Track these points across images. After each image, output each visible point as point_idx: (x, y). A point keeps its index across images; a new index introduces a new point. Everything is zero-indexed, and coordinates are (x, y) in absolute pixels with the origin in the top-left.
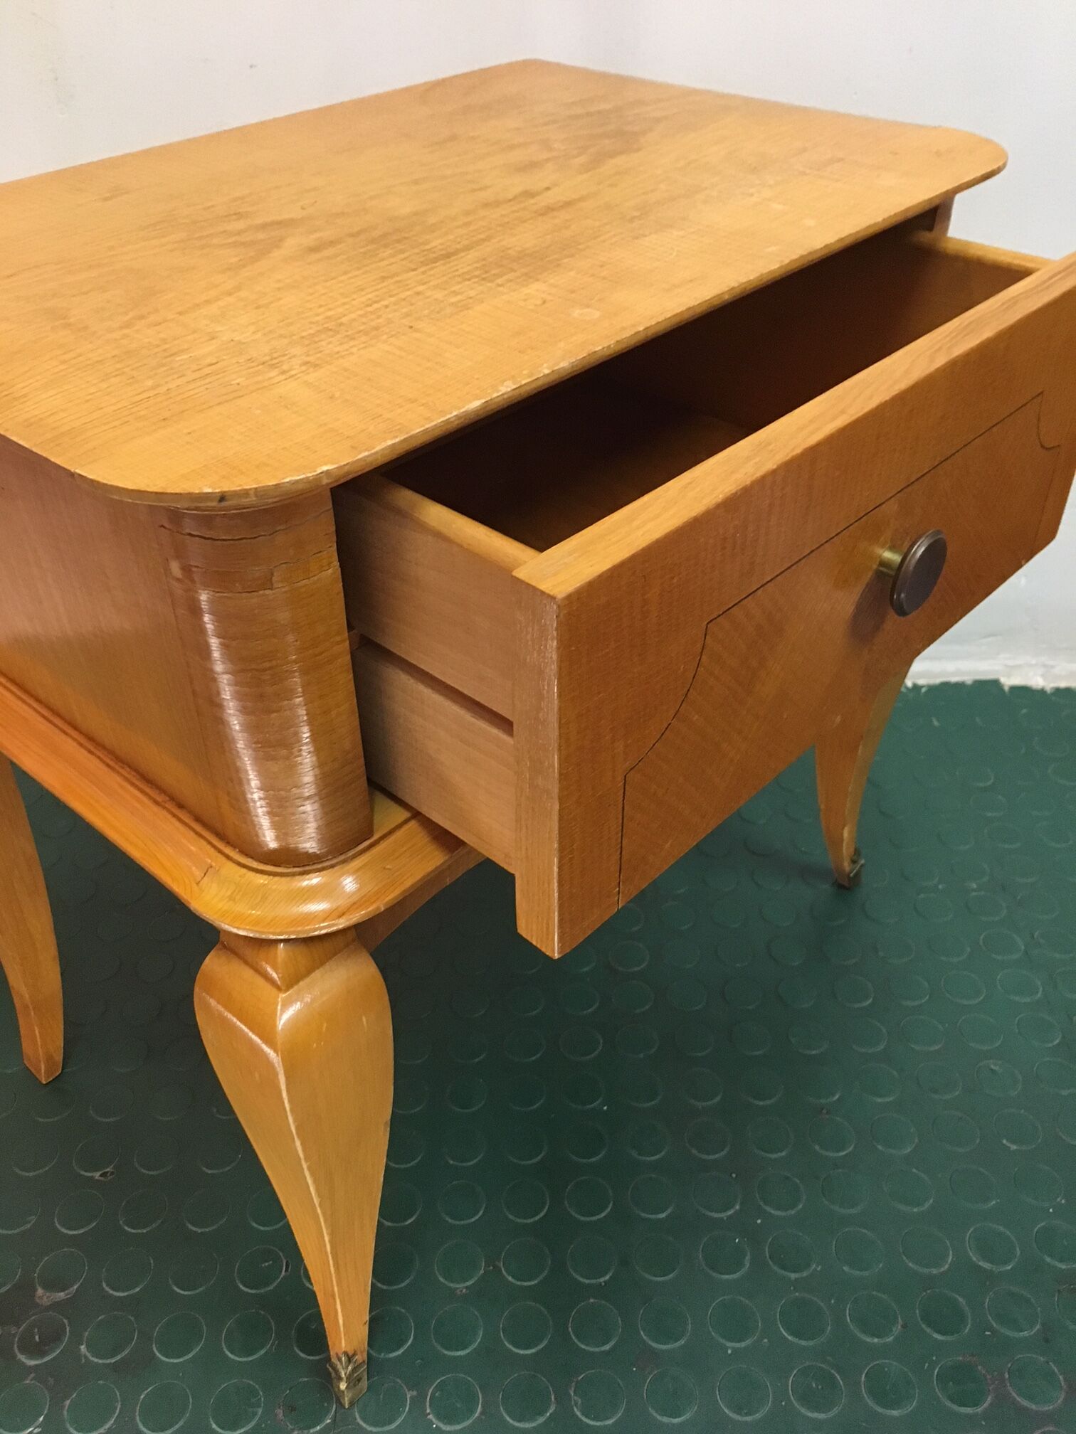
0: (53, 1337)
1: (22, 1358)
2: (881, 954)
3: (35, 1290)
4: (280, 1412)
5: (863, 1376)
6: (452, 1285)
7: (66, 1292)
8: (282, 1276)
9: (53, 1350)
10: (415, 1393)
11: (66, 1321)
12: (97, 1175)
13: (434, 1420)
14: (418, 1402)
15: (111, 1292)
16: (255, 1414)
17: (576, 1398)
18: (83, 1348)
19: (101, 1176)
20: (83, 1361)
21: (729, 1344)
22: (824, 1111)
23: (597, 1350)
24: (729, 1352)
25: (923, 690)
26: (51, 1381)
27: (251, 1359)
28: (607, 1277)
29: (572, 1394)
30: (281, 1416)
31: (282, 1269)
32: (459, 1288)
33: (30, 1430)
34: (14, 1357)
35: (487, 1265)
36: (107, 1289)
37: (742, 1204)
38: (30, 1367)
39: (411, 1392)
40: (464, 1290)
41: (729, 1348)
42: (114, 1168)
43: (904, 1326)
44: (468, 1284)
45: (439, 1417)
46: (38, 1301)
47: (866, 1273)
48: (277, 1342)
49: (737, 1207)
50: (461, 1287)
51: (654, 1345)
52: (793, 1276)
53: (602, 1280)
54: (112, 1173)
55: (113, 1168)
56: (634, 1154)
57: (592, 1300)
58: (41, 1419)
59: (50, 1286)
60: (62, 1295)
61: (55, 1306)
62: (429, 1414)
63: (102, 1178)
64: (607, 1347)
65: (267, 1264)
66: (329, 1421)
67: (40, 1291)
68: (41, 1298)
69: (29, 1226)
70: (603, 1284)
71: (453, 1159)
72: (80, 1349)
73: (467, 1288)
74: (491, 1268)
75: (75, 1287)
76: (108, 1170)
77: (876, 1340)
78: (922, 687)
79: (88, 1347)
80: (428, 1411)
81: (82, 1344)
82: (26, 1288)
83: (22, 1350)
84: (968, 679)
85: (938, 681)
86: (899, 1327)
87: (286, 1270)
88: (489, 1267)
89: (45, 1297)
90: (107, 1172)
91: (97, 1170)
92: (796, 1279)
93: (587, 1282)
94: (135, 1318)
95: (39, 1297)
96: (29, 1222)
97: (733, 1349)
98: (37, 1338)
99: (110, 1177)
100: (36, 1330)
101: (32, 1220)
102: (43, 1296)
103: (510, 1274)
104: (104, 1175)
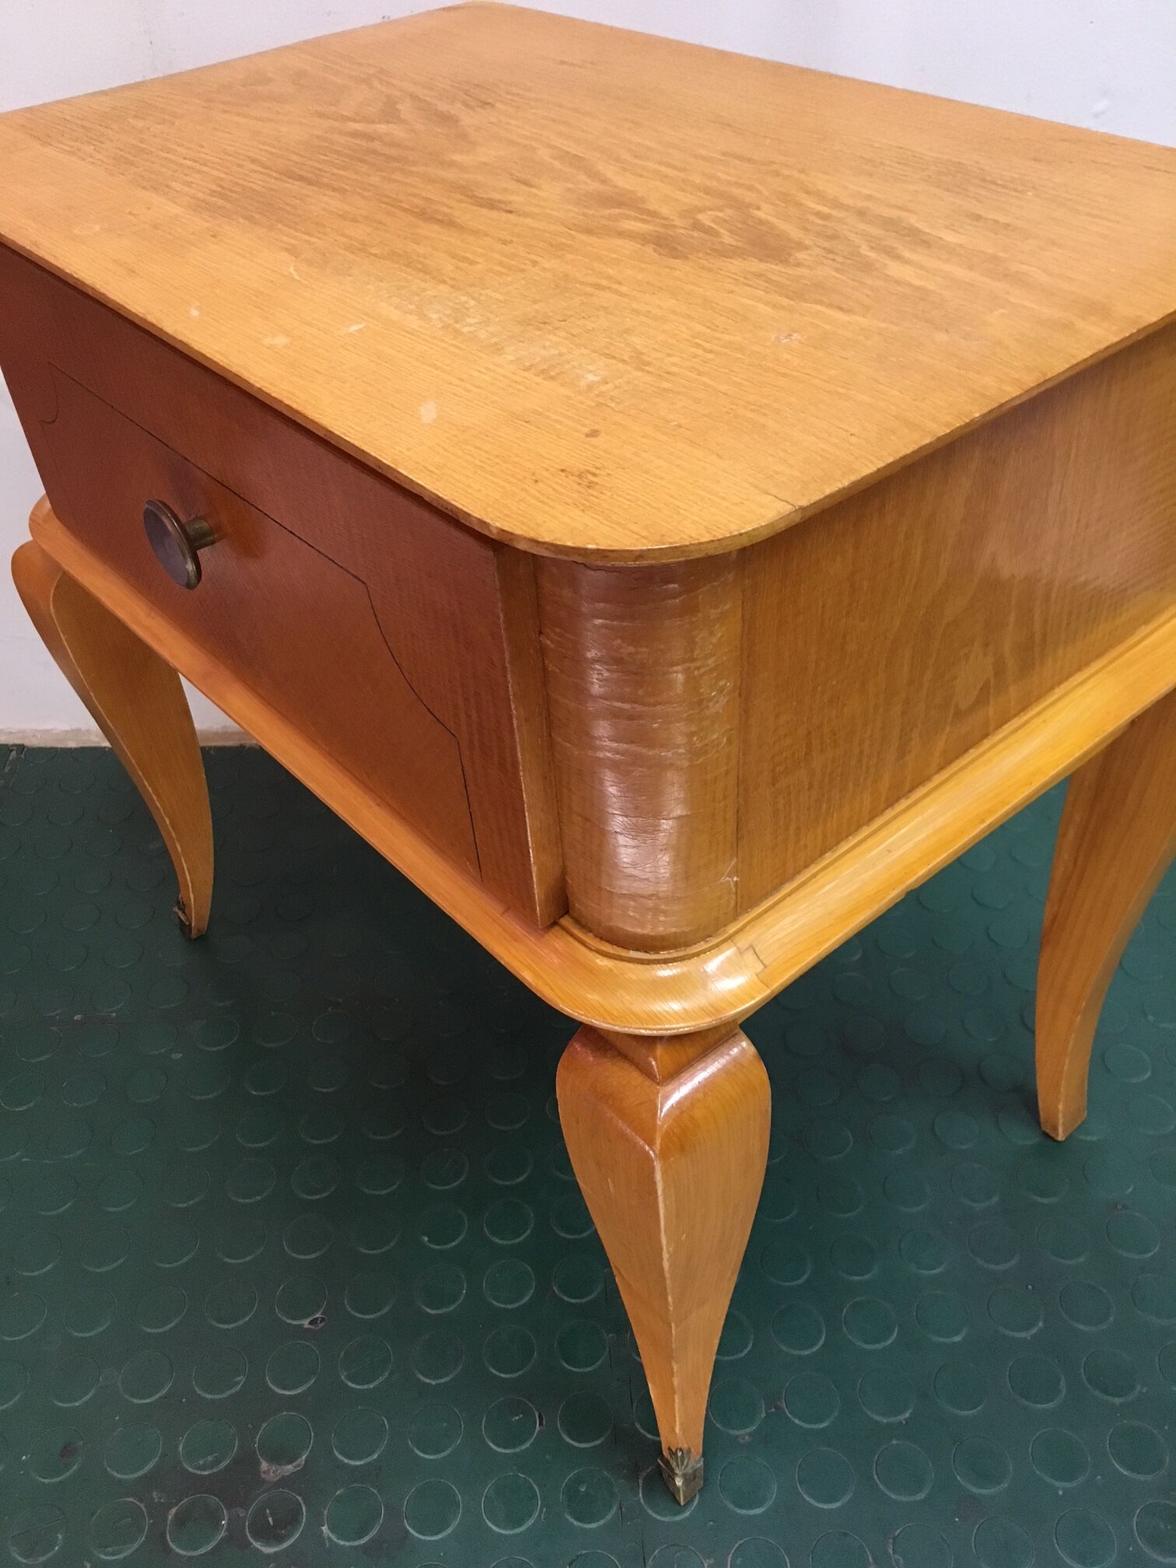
0: (288, 1518)
1: (257, 1545)
2: (1151, 1018)
3: (259, 1463)
6: (732, 1432)
7: (294, 1464)
8: (537, 1431)
9: (290, 1536)
10: (712, 1561)
11: (299, 1498)
12: (306, 1323)
15: (346, 1461)
17: (897, 1557)
18: (325, 1529)
19: (310, 1323)
20: (328, 1544)
21: (1057, 1484)
22: (1119, 1207)
23: (912, 1498)
24: (1061, 1493)
27: (517, 1531)
28: (907, 1415)
29: (892, 1553)
31: (536, 1423)
32: (741, 1435)
34: (248, 1545)
35: (767, 1406)
36: (340, 1457)
37: (1044, 1321)
38: (269, 1555)
40: (747, 1438)
41: (1059, 1488)
42: (324, 1312)
44: (750, 1430)
46: (263, 1476)
48: (545, 1510)
49: (1041, 1324)
50: (744, 1434)
51: (975, 1490)
52: (1118, 1401)
53: (901, 1418)
54: (323, 1320)
55: (322, 1314)
56: (912, 1267)
57: (894, 1442)
59: (278, 1456)
60: (290, 1468)
61: (284, 1481)
63: (309, 1326)
64: (920, 1496)
65: (517, 1418)
67: (264, 1465)
68: (267, 1472)
69: (238, 1388)
70: (904, 1422)
72: (322, 1532)
73: (750, 1434)
74: (773, 1410)
75: (304, 1458)
76: (317, 1316)
79: (332, 1529)
81: (323, 1526)
82: (246, 1464)
83: (257, 1536)
87: (541, 1424)
88: (771, 1409)
89: (271, 1471)
90: (317, 1319)
91: (306, 1317)
92: (1121, 1405)
93: (885, 1421)
94: (379, 1491)
95: (264, 1472)
96: (237, 1383)
97: (1064, 1489)
98: (270, 1519)
99: (321, 1325)
100: (268, 1511)
101: (240, 1381)
102: (269, 1470)
103: (795, 1416)
104: (314, 1322)
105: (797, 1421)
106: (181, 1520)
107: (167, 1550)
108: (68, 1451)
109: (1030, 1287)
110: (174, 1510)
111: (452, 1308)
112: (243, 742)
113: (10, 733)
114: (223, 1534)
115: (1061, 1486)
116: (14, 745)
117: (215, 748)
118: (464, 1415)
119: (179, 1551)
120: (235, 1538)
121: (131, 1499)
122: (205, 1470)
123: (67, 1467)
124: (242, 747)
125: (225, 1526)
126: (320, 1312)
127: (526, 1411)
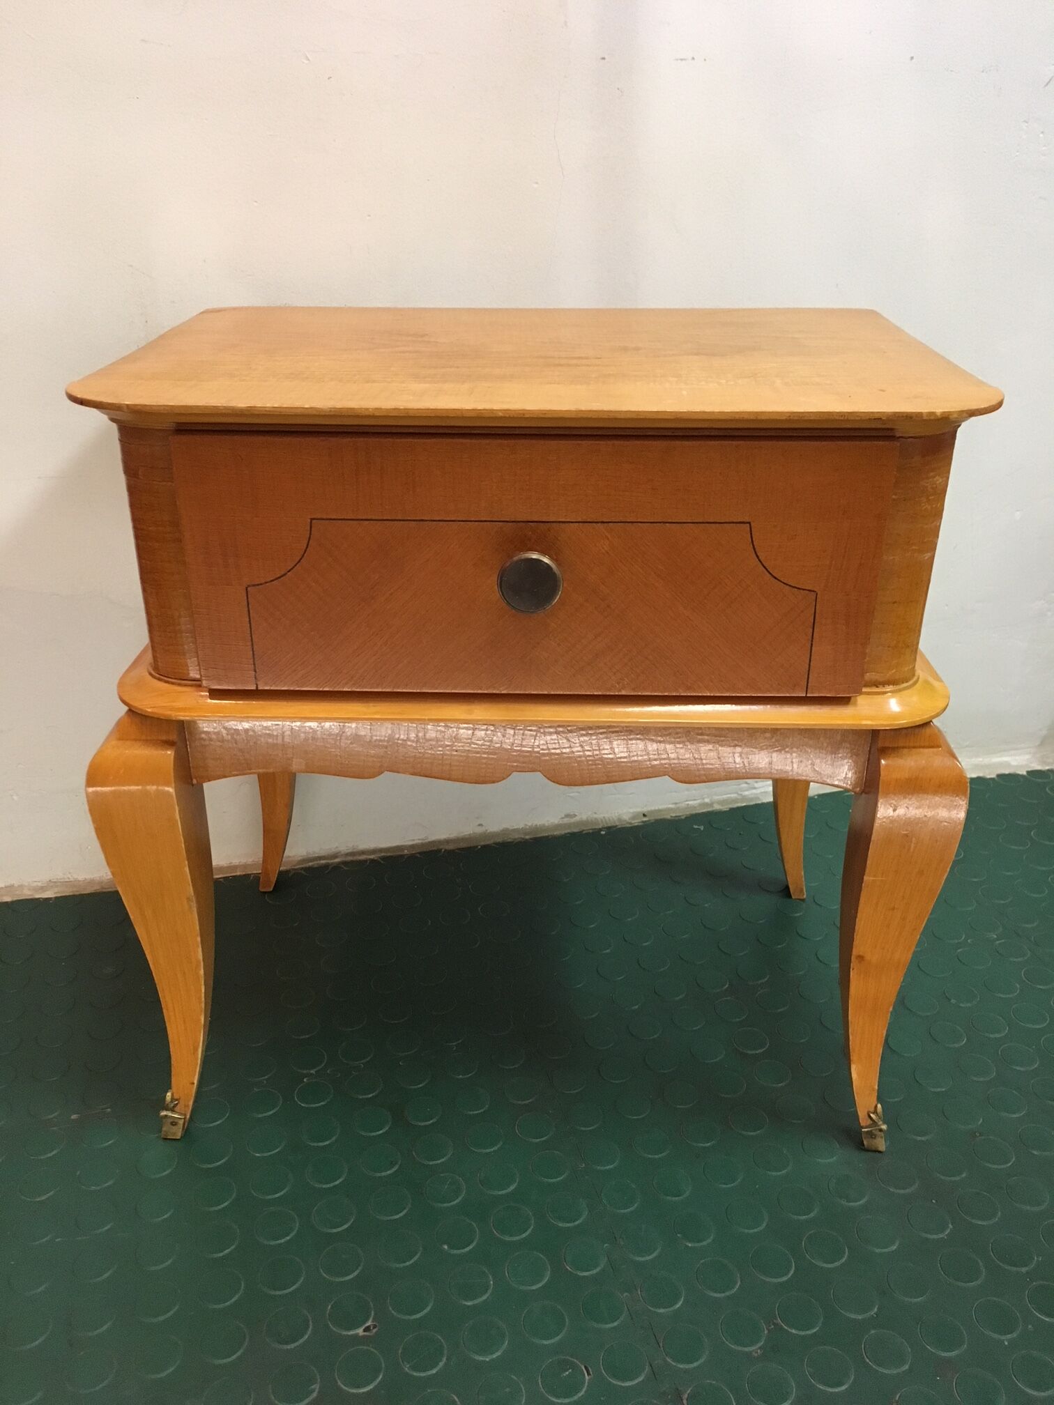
2: (953, 1001)
6: (746, 1349)
8: (587, 1380)
12: (360, 1331)
19: (365, 1331)
21: (1003, 1338)
22: (977, 1134)
23: (899, 1370)
24: (1006, 1343)
28: (876, 1310)
31: (584, 1375)
32: (753, 1351)
35: (767, 1324)
37: (953, 1224)
40: (759, 1351)
41: (1004, 1340)
42: (374, 1320)
44: (760, 1344)
50: (755, 1349)
51: (943, 1354)
52: (1024, 1270)
53: (872, 1313)
54: (375, 1327)
55: (373, 1322)
56: (844, 1202)
57: (873, 1332)
63: (365, 1333)
64: (906, 1367)
65: (567, 1373)
69: (315, 1395)
70: (875, 1316)
71: (690, 1242)
73: (760, 1348)
74: (773, 1327)
76: (369, 1323)
87: (589, 1374)
88: (770, 1326)
90: (370, 1326)
91: (358, 1327)
92: (1027, 1272)
93: (860, 1318)
96: (313, 1391)
97: (1007, 1340)
99: (375, 1330)
101: (315, 1389)
103: (792, 1327)
104: (367, 1329)
105: (794, 1331)
109: (934, 1201)
111: (485, 1297)
115: (1006, 1339)
118: (521, 1379)
126: (370, 1320)
127: (574, 1367)
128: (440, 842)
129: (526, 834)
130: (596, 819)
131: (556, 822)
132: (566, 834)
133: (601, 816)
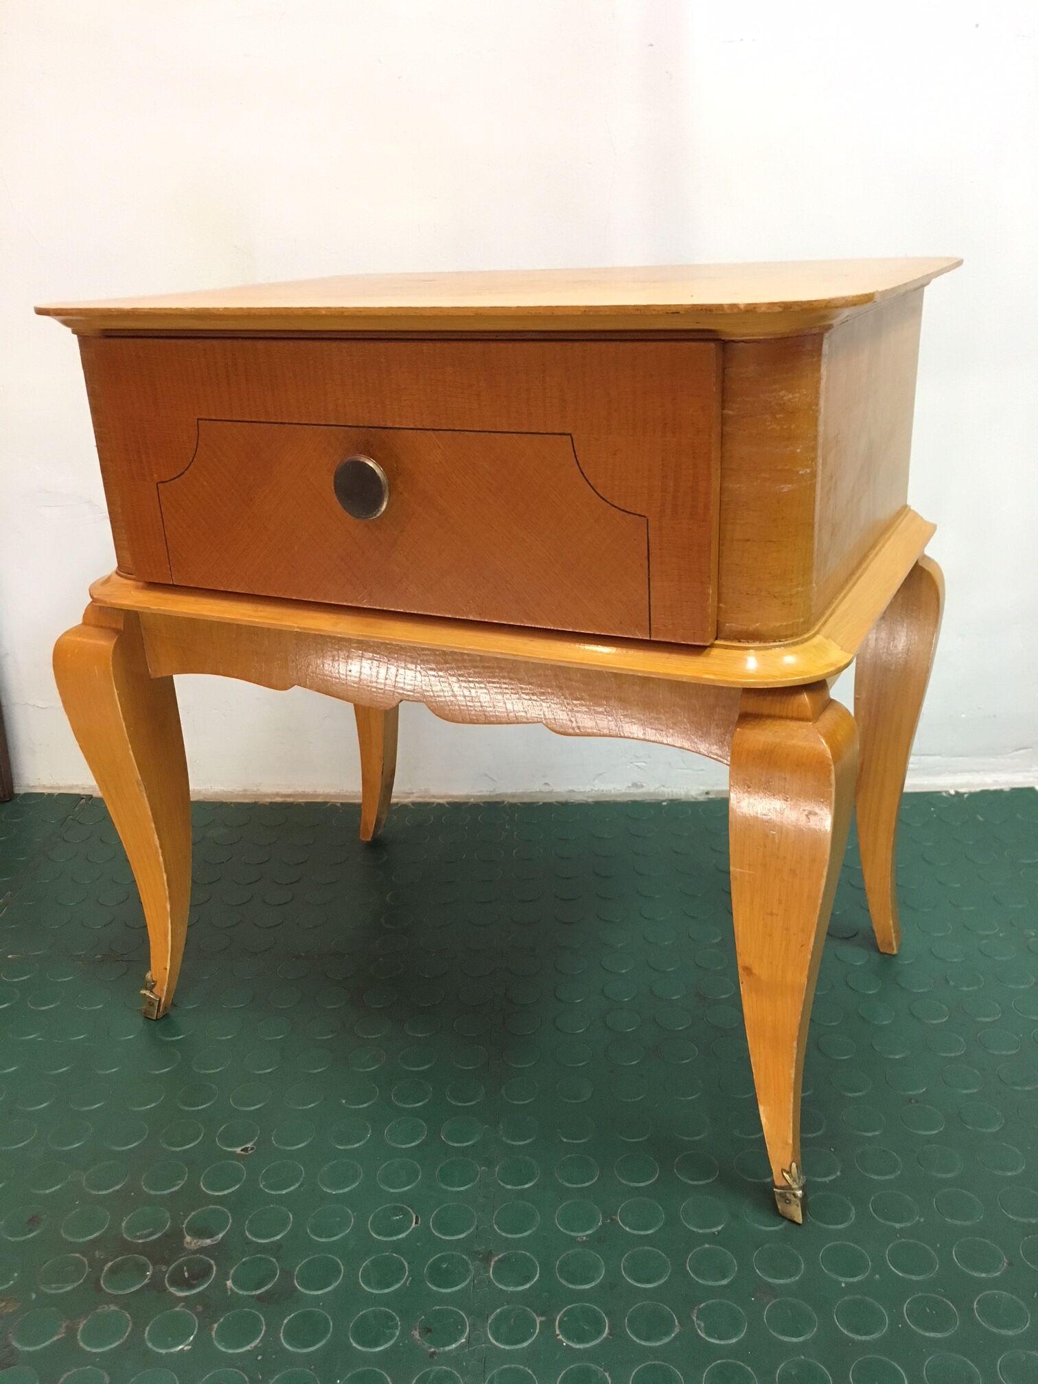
0: (201, 1274)
1: (172, 1290)
2: (952, 983)
3: (184, 1238)
4: (416, 1334)
5: (975, 1303)
6: (573, 1234)
7: (212, 1239)
8: (412, 1227)
9: (200, 1285)
10: (543, 1319)
11: (212, 1262)
12: (238, 1150)
13: (563, 1339)
14: (548, 1325)
15: (254, 1239)
16: (392, 1335)
17: (698, 1322)
18: (229, 1283)
19: (242, 1150)
20: (229, 1293)
21: (841, 1279)
22: (913, 1101)
23: (715, 1284)
24: (843, 1285)
25: (966, 796)
26: (200, 1308)
27: (386, 1291)
28: (720, 1228)
29: (695, 1319)
30: (418, 1337)
31: (412, 1222)
32: (579, 1236)
33: (181, 1347)
34: (165, 1290)
35: (605, 1218)
36: (250, 1237)
37: (842, 1171)
38: (180, 1297)
39: (540, 1318)
40: (584, 1238)
41: (842, 1282)
43: (1010, 1264)
44: (588, 1232)
45: (569, 1338)
46: (185, 1245)
47: (968, 1223)
48: (411, 1278)
49: (838, 1174)
50: (582, 1235)
51: (770, 1280)
52: (898, 1226)
53: (714, 1230)
54: (252, 1149)
55: (253, 1145)
57: (707, 1246)
58: (191, 1338)
59: (199, 1233)
60: (208, 1241)
61: (202, 1250)
62: (558, 1335)
64: (725, 1282)
65: (398, 1218)
66: (463, 1340)
67: (188, 1239)
69: (176, 1188)
70: (717, 1233)
71: (565, 1137)
72: (226, 1285)
73: (587, 1236)
74: (609, 1221)
75: (221, 1235)
76: (249, 1145)
77: (984, 1275)
78: (965, 793)
79: (234, 1282)
80: (558, 1332)
81: (228, 1280)
82: (175, 1236)
83: (173, 1283)
84: (1006, 788)
85: (978, 789)
86: (1005, 1264)
87: (416, 1223)
88: (607, 1220)
89: (193, 1243)
91: (238, 1146)
92: (901, 1228)
93: (700, 1232)
94: (277, 1260)
95: (188, 1243)
96: (177, 1185)
97: (846, 1283)
98: (186, 1274)
99: (250, 1152)
100: (185, 1268)
101: (180, 1184)
102: (191, 1242)
103: (626, 1225)
104: (245, 1150)
105: (627, 1229)
106: (113, 1271)
107: (100, 1289)
108: (33, 1221)
109: (832, 1149)
110: (110, 1264)
111: (357, 1146)
112: (257, 800)
113: (83, 788)
114: (146, 1281)
115: (844, 1281)
116: (84, 795)
117: (235, 803)
118: (355, 1214)
119: (107, 1291)
120: (156, 1285)
121: (77, 1255)
122: (139, 1239)
123: (31, 1231)
124: (256, 803)
125: (149, 1277)
126: (252, 1143)
127: (406, 1214)
128: (506, 795)
129: (588, 797)
130: (663, 792)
131: (623, 791)
132: (628, 801)
133: (670, 790)
